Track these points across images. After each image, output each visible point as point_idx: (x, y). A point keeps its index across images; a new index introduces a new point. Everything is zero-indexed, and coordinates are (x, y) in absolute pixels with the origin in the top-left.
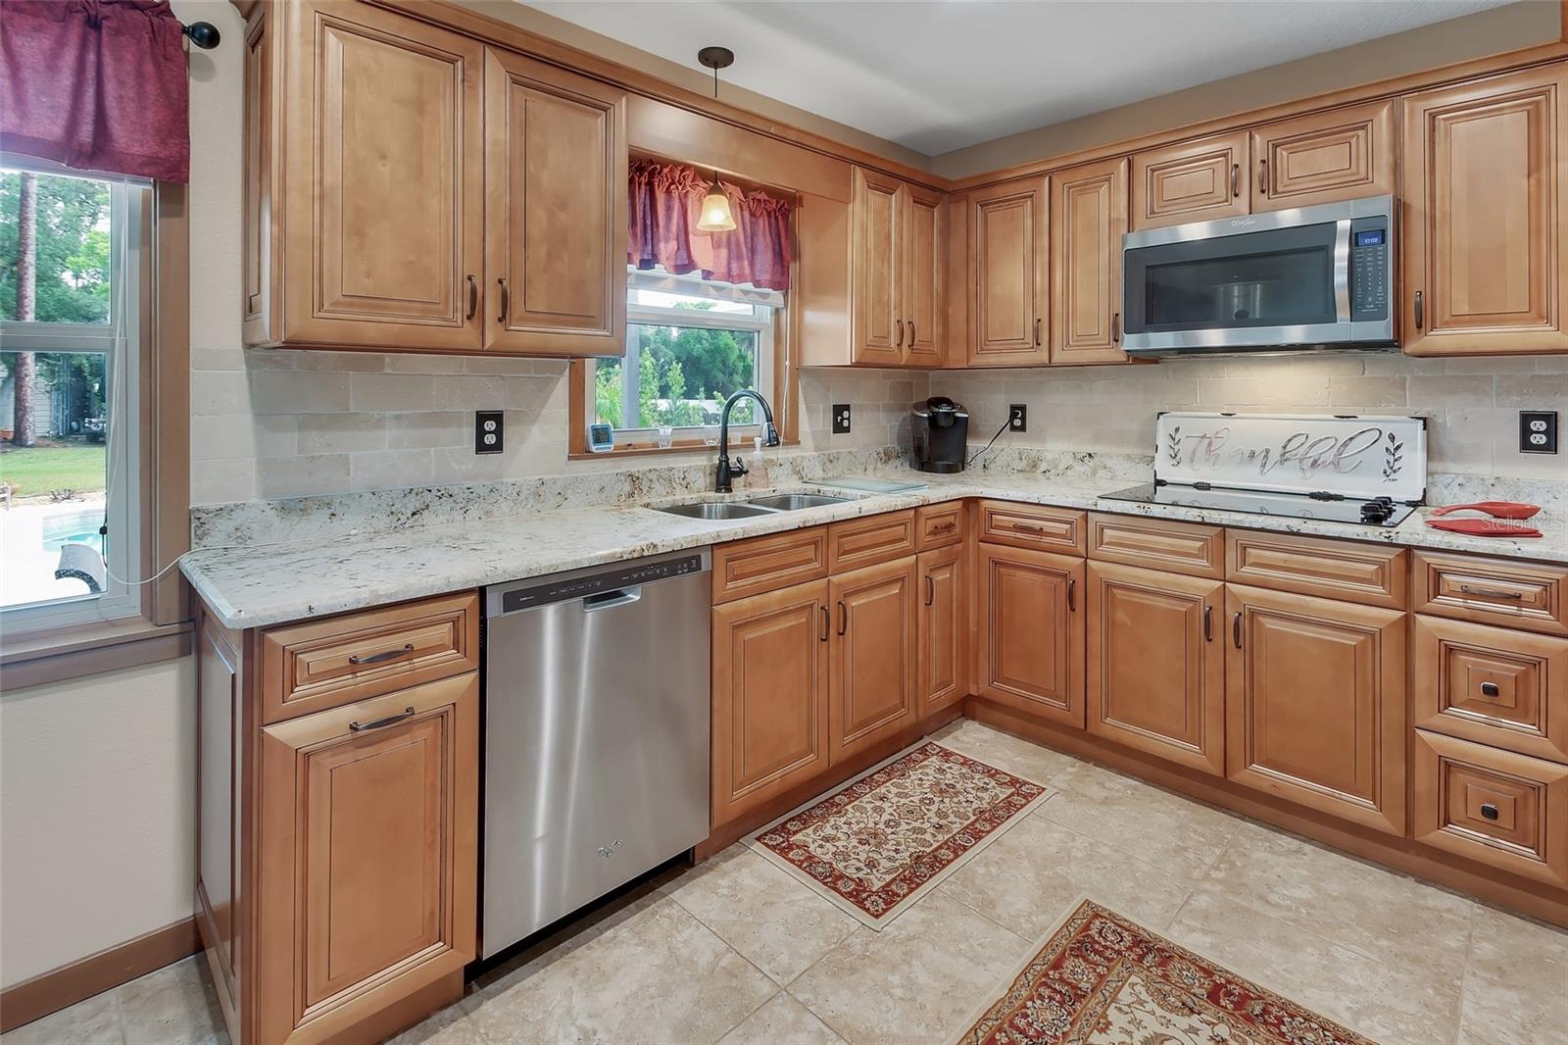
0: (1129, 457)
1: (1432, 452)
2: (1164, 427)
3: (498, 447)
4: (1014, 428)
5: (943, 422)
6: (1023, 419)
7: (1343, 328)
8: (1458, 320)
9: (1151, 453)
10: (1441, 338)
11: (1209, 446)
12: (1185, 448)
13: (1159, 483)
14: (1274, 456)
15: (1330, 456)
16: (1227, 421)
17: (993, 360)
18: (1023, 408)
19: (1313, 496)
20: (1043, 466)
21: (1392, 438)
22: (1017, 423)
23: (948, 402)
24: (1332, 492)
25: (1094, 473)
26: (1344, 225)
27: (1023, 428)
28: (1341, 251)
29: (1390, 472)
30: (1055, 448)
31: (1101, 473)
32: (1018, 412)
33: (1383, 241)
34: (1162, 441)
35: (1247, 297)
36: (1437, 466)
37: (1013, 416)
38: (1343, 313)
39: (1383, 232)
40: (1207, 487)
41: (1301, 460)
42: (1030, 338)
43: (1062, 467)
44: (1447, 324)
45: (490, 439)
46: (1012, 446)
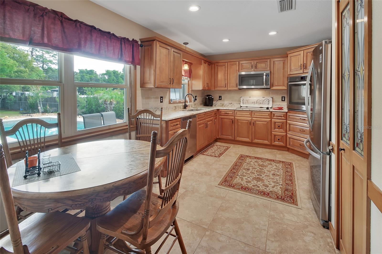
0: (237, 103)
1: (273, 101)
2: (242, 99)
3: (162, 102)
4: (219, 99)
5: (210, 98)
6: (221, 98)
7: (264, 86)
8: (276, 86)
9: (240, 103)
10: (274, 88)
11: (248, 102)
12: (244, 102)
13: (241, 107)
14: (256, 103)
15: (262, 102)
16: (250, 98)
17: (219, 89)
18: (221, 96)
19: (260, 107)
20: (224, 105)
21: (269, 100)
22: (220, 99)
23: (211, 96)
24: (262, 107)
25: (232, 106)
26: (265, 74)
27: (221, 99)
28: (264, 77)
29: (268, 104)
30: (226, 102)
31: (233, 106)
32: (220, 97)
33: (269, 76)
34: (241, 101)
35: (253, 82)
36: (273, 103)
37: (220, 98)
38: (264, 85)
39: (269, 75)
40: (247, 107)
41: (259, 103)
42: (224, 86)
43: (227, 105)
44: (275, 86)
45: (162, 101)
46: (219, 102)
